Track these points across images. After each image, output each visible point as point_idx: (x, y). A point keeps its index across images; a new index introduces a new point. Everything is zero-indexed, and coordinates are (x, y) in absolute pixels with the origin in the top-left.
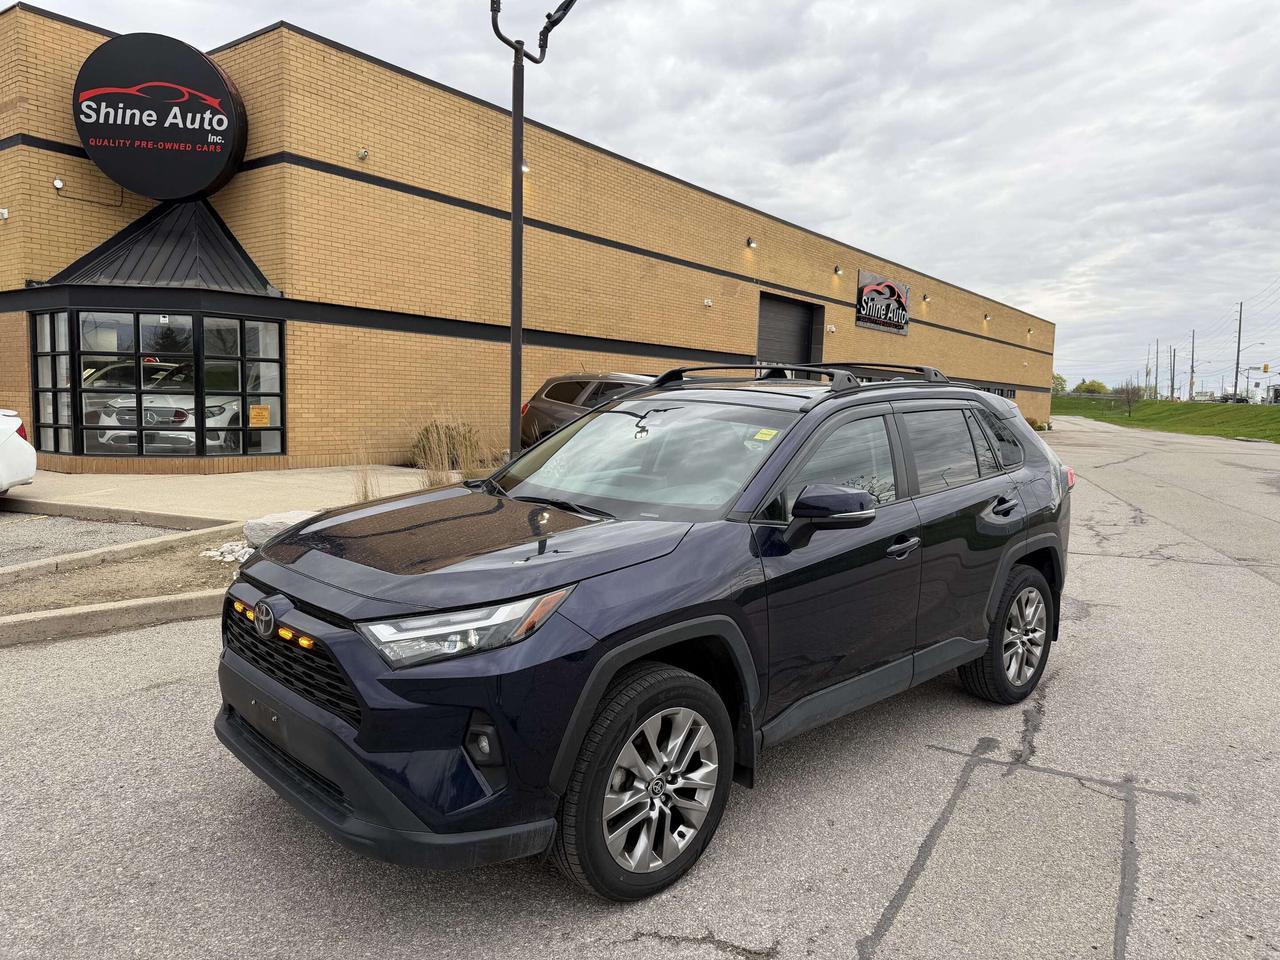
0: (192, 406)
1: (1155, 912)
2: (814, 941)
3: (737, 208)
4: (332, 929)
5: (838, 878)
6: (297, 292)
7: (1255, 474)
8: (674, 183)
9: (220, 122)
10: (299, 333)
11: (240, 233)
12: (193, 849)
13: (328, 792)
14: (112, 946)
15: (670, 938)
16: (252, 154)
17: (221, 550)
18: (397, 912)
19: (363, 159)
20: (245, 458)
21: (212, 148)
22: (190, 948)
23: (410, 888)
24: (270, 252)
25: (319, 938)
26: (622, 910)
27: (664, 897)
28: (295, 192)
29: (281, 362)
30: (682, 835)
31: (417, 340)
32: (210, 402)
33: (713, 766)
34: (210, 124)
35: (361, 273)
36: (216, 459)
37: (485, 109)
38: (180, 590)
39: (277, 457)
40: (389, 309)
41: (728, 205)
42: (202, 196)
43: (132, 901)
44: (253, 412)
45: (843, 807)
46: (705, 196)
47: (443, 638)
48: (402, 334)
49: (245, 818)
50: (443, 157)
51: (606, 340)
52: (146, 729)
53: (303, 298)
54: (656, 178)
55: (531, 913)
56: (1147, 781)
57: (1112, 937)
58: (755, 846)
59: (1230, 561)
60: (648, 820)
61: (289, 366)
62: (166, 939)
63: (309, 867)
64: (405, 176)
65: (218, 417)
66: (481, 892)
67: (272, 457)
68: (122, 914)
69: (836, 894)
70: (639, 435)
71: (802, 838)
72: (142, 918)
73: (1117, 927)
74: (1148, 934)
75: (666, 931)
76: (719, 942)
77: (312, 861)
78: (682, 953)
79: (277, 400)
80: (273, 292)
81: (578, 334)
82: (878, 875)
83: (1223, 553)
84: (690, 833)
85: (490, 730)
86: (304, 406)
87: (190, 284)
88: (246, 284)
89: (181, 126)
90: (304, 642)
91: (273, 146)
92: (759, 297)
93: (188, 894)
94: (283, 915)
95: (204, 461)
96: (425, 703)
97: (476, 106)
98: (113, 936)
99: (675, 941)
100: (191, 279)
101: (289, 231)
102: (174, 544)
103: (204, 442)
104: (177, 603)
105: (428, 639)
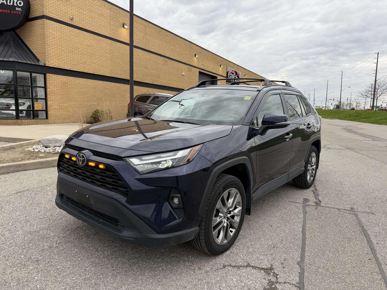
0: (14, 102)
1: (381, 247)
2: (283, 264)
3: (192, 44)
4: (113, 272)
5: (281, 243)
6: (50, 64)
7: (339, 127)
8: (173, 35)
9: (20, 3)
10: (51, 78)
11: (28, 43)
12: (50, 247)
13: (111, 222)
14: (27, 285)
15: (236, 266)
16: (31, 16)
17: (33, 148)
18: (135, 264)
19: (72, 19)
20: (34, 120)
21: (17, 12)
22: (59, 283)
23: (137, 256)
24: (40, 50)
25: (109, 276)
26: (215, 258)
27: (228, 253)
28: (48, 29)
29: (45, 88)
30: (231, 231)
31: (91, 82)
32: (20, 101)
33: (240, 208)
34: (17, 3)
35: (72, 58)
36: (23, 120)
37: (112, 6)
38: (21, 161)
39: (45, 120)
40: (81, 71)
41: (189, 43)
42: (13, 30)
43: (31, 268)
44: (36, 104)
45: (272, 220)
46: (182, 39)
47: (159, 163)
48: (86, 79)
49: (67, 235)
50: (99, 21)
51: (152, 84)
52: (20, 206)
53: (52, 66)
54: (167, 32)
55: (184, 261)
56: (358, 209)
57: (373, 256)
58: (250, 234)
59: (345, 149)
60: (224, 226)
61: (48, 89)
62: (49, 281)
63: (97, 251)
64: (86, 27)
65: (23, 106)
66: (164, 255)
67: (43, 120)
68: (28, 273)
69: (283, 248)
70: (181, 107)
71: (264, 231)
72: (37, 274)
73: (372, 252)
74: (382, 254)
75: (233, 264)
76: (252, 266)
77: (98, 249)
78: (242, 271)
79: (44, 101)
80: (41, 64)
81: (143, 82)
82: (293, 241)
83: (342, 147)
84: (234, 230)
85: (179, 195)
86: (54, 103)
87: (11, 59)
88: (31, 61)
89: (6, 4)
90: (101, 166)
91: (40, 13)
92: (198, 73)
93: (53, 263)
94: (92, 269)
95: (19, 121)
96: (155, 186)
97: (110, 5)
98: (27, 281)
99: (238, 267)
100: (11, 58)
101: (47, 43)
102: (15, 146)
103: (19, 115)
104: (21, 164)
105: (152, 163)
